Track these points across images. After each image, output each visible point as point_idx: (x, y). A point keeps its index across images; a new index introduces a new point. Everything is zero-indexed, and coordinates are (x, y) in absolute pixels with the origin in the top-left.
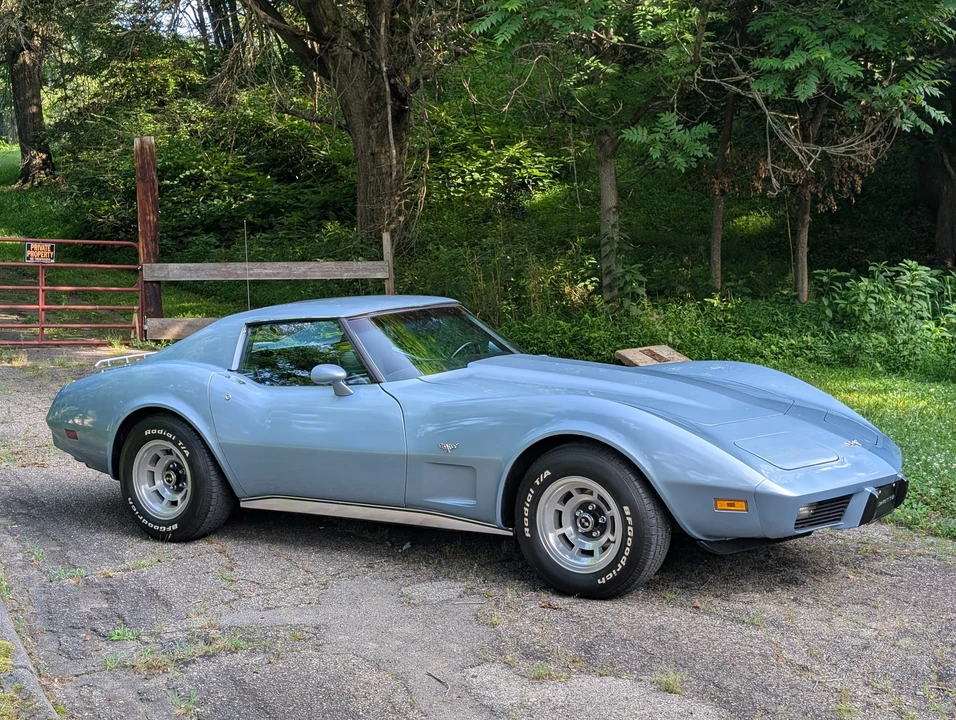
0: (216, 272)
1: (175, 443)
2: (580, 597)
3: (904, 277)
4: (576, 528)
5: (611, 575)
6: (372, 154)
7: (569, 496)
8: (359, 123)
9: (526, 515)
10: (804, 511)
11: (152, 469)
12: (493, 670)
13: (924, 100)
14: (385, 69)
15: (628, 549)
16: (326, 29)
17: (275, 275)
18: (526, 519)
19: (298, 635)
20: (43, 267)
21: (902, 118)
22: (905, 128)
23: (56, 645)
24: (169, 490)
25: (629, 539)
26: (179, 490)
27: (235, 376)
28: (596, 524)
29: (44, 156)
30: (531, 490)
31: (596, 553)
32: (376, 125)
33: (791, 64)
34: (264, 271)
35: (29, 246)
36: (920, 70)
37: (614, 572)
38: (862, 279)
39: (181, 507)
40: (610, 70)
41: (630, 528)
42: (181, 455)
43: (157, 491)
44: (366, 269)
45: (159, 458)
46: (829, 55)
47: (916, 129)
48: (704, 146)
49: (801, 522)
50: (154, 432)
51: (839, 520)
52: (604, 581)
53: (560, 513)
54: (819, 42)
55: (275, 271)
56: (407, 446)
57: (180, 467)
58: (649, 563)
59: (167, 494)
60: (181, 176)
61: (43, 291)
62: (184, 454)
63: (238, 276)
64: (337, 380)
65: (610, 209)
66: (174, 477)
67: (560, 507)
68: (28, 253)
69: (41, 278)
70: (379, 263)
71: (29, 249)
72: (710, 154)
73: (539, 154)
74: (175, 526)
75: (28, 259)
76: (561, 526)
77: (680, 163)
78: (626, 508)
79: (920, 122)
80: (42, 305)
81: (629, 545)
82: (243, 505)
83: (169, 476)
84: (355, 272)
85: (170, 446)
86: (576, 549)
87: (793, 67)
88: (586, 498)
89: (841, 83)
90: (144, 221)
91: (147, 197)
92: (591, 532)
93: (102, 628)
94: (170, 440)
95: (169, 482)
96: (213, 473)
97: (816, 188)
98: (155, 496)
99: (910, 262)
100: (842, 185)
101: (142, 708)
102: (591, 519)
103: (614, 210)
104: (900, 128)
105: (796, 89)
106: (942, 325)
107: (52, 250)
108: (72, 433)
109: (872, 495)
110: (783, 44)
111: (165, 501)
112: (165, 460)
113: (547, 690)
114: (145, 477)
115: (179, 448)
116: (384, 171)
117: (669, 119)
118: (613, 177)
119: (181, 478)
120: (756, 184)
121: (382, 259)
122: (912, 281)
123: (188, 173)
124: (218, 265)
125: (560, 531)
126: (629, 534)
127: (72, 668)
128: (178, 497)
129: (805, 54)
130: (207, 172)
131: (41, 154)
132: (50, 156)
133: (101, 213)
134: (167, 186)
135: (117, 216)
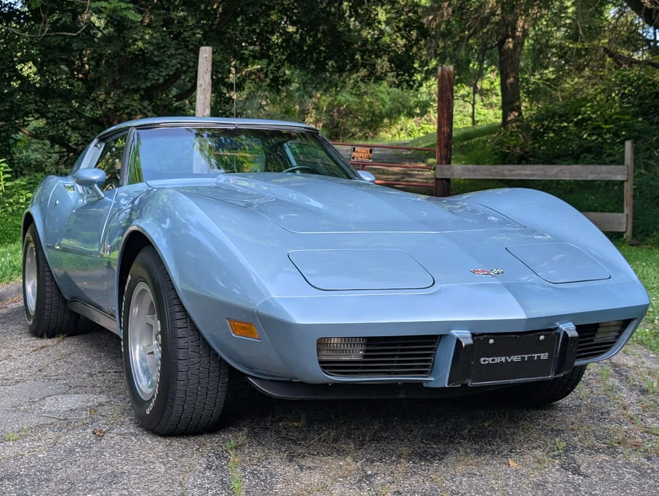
0: (488, 173)
5: (152, 405)
15: (159, 374)
17: (532, 175)
25: (160, 362)
29: (516, 114)
30: (124, 298)
34: (524, 172)
35: (354, 148)
37: (153, 401)
41: (160, 348)
44: (608, 172)
50: (28, 235)
51: (427, 373)
52: (149, 412)
55: (533, 172)
63: (504, 175)
64: (96, 181)
67: (151, 321)
68: (353, 154)
70: (620, 167)
74: (32, 321)
75: (353, 158)
78: (159, 323)
81: (160, 369)
84: (598, 174)
90: (440, 132)
91: (444, 113)
107: (371, 153)
121: (623, 163)
124: (490, 167)
126: (160, 356)
130: (594, 116)
131: (514, 113)
132: (520, 114)
133: (512, 146)
134: (565, 127)
135: (521, 149)
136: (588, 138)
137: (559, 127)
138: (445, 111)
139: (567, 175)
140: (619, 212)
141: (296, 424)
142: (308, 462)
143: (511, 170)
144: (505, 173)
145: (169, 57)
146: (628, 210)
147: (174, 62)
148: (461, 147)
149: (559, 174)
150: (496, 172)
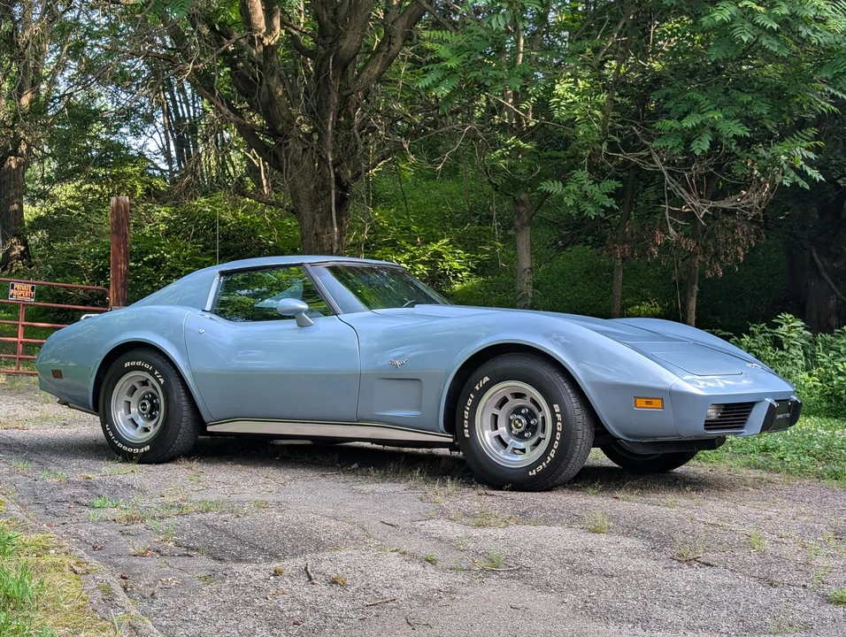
1: (152, 373)
2: (512, 490)
3: (782, 329)
4: (510, 429)
5: (541, 467)
6: (316, 234)
7: (505, 400)
8: (305, 208)
9: (466, 417)
10: (713, 414)
11: (129, 399)
12: (439, 522)
13: (802, 160)
14: (331, 159)
15: (556, 442)
16: (280, 126)
18: (466, 422)
19: (262, 505)
20: (24, 305)
21: (783, 175)
22: (785, 183)
23: (44, 510)
24: (144, 418)
25: (558, 434)
26: (153, 418)
27: (208, 315)
28: (529, 425)
29: (22, 248)
30: (471, 395)
31: (528, 450)
32: (320, 209)
33: (689, 123)
35: (13, 285)
36: (798, 136)
37: (544, 464)
38: (744, 335)
39: (153, 431)
40: (529, 147)
41: (559, 424)
42: (156, 383)
43: (132, 420)
45: (136, 389)
46: (721, 116)
47: (795, 185)
48: (612, 199)
49: (709, 424)
50: (133, 363)
51: (742, 427)
52: (534, 473)
53: (495, 417)
54: (712, 107)
56: (361, 364)
57: (154, 397)
58: (575, 456)
59: (140, 422)
60: (145, 259)
61: (22, 326)
62: (159, 382)
64: (300, 311)
65: (525, 271)
66: (148, 406)
67: (496, 412)
68: (11, 292)
69: (22, 315)
71: (12, 288)
72: (615, 207)
73: (459, 251)
74: (147, 448)
75: (11, 297)
76: (496, 429)
77: (591, 211)
78: (556, 406)
79: (798, 179)
80: (21, 338)
81: (558, 438)
82: (209, 429)
83: (144, 404)
85: (147, 375)
86: (509, 449)
87: (690, 126)
88: (520, 402)
89: (731, 143)
90: (116, 269)
91: (120, 248)
92: (523, 433)
93: (84, 501)
94: (147, 370)
95: (144, 410)
96: (183, 399)
97: (704, 257)
98: (130, 423)
99: (787, 316)
100: (726, 255)
101: (123, 539)
102: (524, 421)
103: (529, 271)
104: (781, 183)
105: (692, 145)
106: (815, 376)
107: (33, 290)
108: (57, 374)
109: (771, 404)
110: (680, 110)
111: (139, 428)
112: (141, 391)
113: (490, 531)
114: (122, 405)
115: (155, 377)
116: (326, 249)
117: (582, 175)
118: (528, 242)
119: (155, 407)
120: (653, 250)
122: (789, 332)
123: (151, 256)
125: (496, 433)
126: (558, 429)
127: (57, 521)
128: (151, 424)
129: (699, 116)
130: (168, 256)
138: (122, 246)
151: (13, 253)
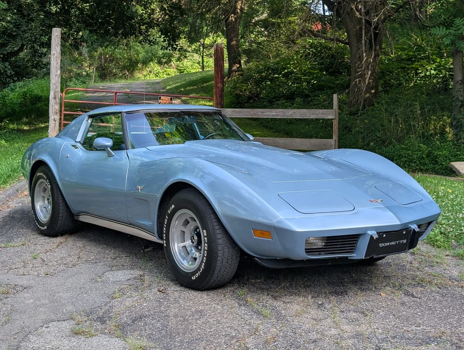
0: (248, 114)
1: (46, 181)
5: (198, 274)
7: (187, 222)
9: (165, 232)
11: (43, 195)
15: (205, 258)
17: (277, 116)
18: (165, 235)
25: (206, 252)
28: (200, 241)
30: (167, 216)
31: (197, 260)
34: (271, 114)
35: (160, 97)
37: (199, 272)
41: (206, 244)
43: (45, 208)
44: (324, 114)
45: (46, 189)
50: (40, 174)
51: (352, 252)
52: (194, 278)
53: (183, 233)
55: (277, 114)
59: (49, 209)
62: (49, 187)
63: (259, 116)
64: (106, 147)
65: (458, 82)
67: (184, 229)
68: (159, 101)
70: (330, 110)
71: (160, 99)
74: (46, 227)
76: (184, 241)
78: (204, 231)
81: (206, 255)
84: (318, 115)
86: (190, 256)
88: (195, 224)
90: (216, 87)
91: (218, 74)
92: (196, 246)
94: (45, 179)
96: (60, 199)
102: (196, 238)
103: (460, 82)
109: (372, 237)
111: (48, 213)
121: (332, 108)
124: (249, 110)
125: (183, 244)
126: (206, 248)
130: (295, 70)
131: (236, 65)
132: (241, 65)
133: (243, 90)
134: (276, 77)
135: (250, 92)
136: (293, 85)
137: (273, 77)
138: (219, 73)
139: (298, 115)
140: (331, 139)
141: (259, 281)
142: (284, 299)
143: (263, 112)
144: (259, 114)
145: (23, 32)
146: (335, 137)
147: (26, 35)
148: (202, 87)
149: (293, 115)
150: (254, 113)
151: (233, 69)
